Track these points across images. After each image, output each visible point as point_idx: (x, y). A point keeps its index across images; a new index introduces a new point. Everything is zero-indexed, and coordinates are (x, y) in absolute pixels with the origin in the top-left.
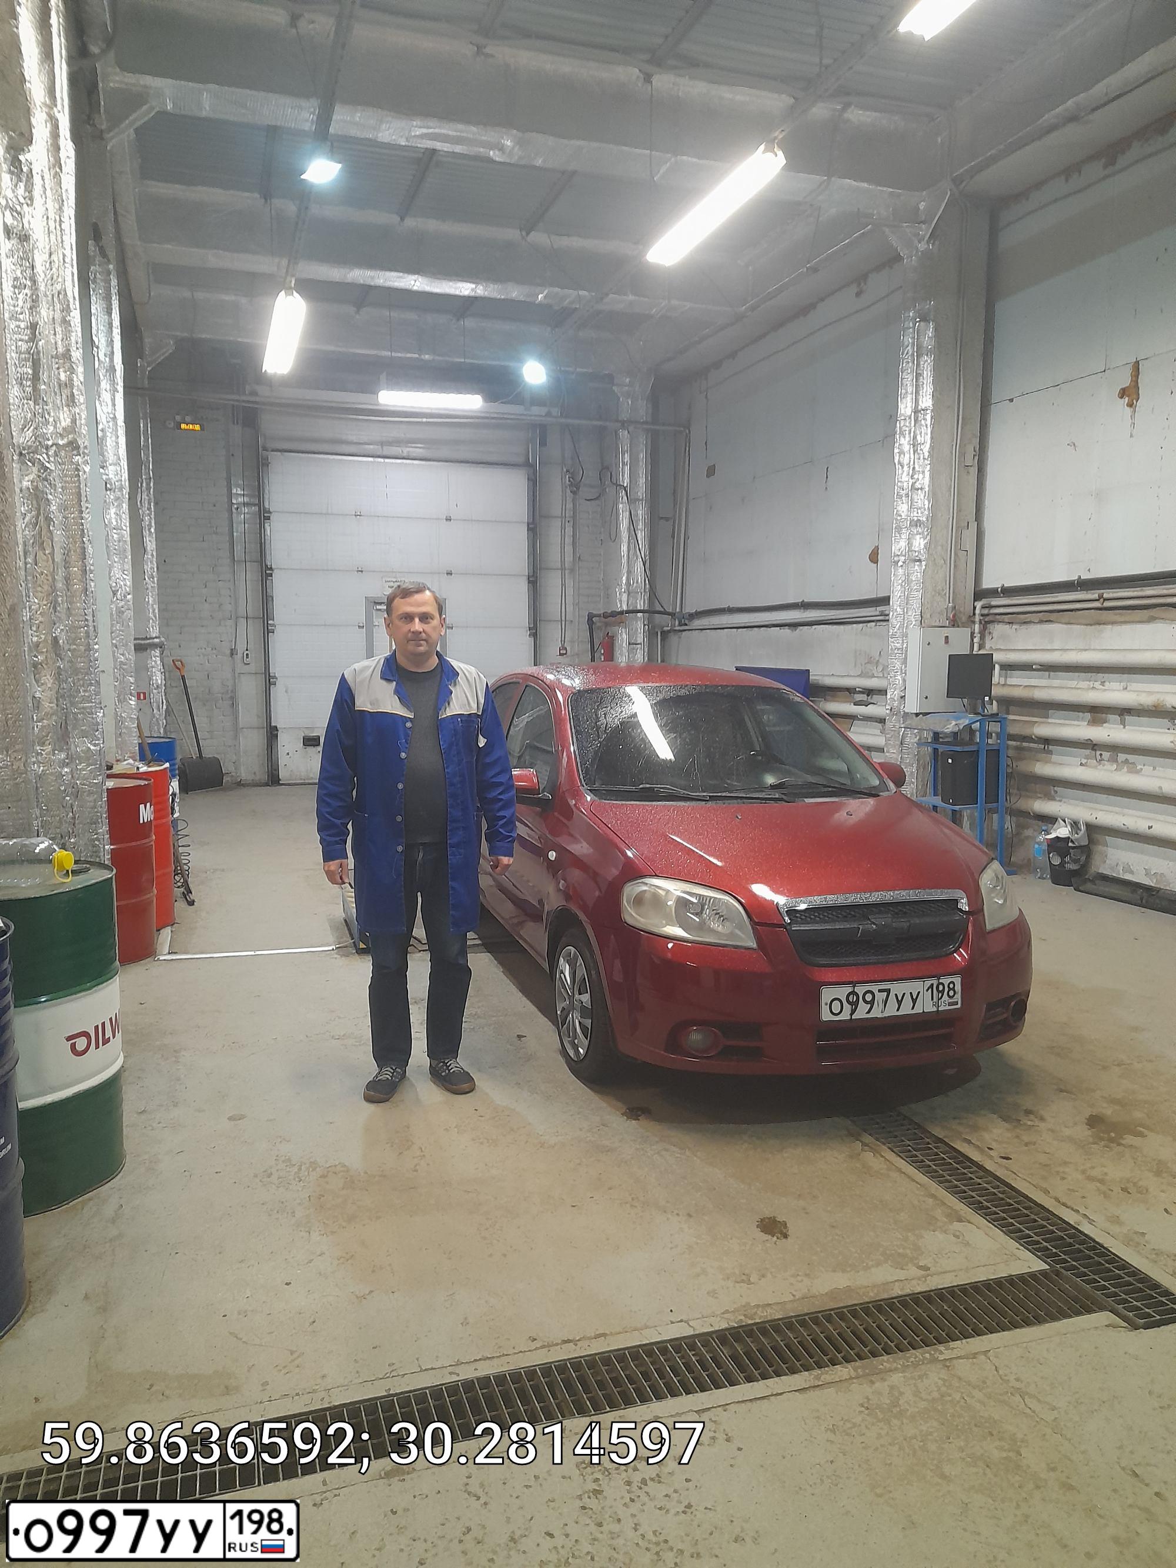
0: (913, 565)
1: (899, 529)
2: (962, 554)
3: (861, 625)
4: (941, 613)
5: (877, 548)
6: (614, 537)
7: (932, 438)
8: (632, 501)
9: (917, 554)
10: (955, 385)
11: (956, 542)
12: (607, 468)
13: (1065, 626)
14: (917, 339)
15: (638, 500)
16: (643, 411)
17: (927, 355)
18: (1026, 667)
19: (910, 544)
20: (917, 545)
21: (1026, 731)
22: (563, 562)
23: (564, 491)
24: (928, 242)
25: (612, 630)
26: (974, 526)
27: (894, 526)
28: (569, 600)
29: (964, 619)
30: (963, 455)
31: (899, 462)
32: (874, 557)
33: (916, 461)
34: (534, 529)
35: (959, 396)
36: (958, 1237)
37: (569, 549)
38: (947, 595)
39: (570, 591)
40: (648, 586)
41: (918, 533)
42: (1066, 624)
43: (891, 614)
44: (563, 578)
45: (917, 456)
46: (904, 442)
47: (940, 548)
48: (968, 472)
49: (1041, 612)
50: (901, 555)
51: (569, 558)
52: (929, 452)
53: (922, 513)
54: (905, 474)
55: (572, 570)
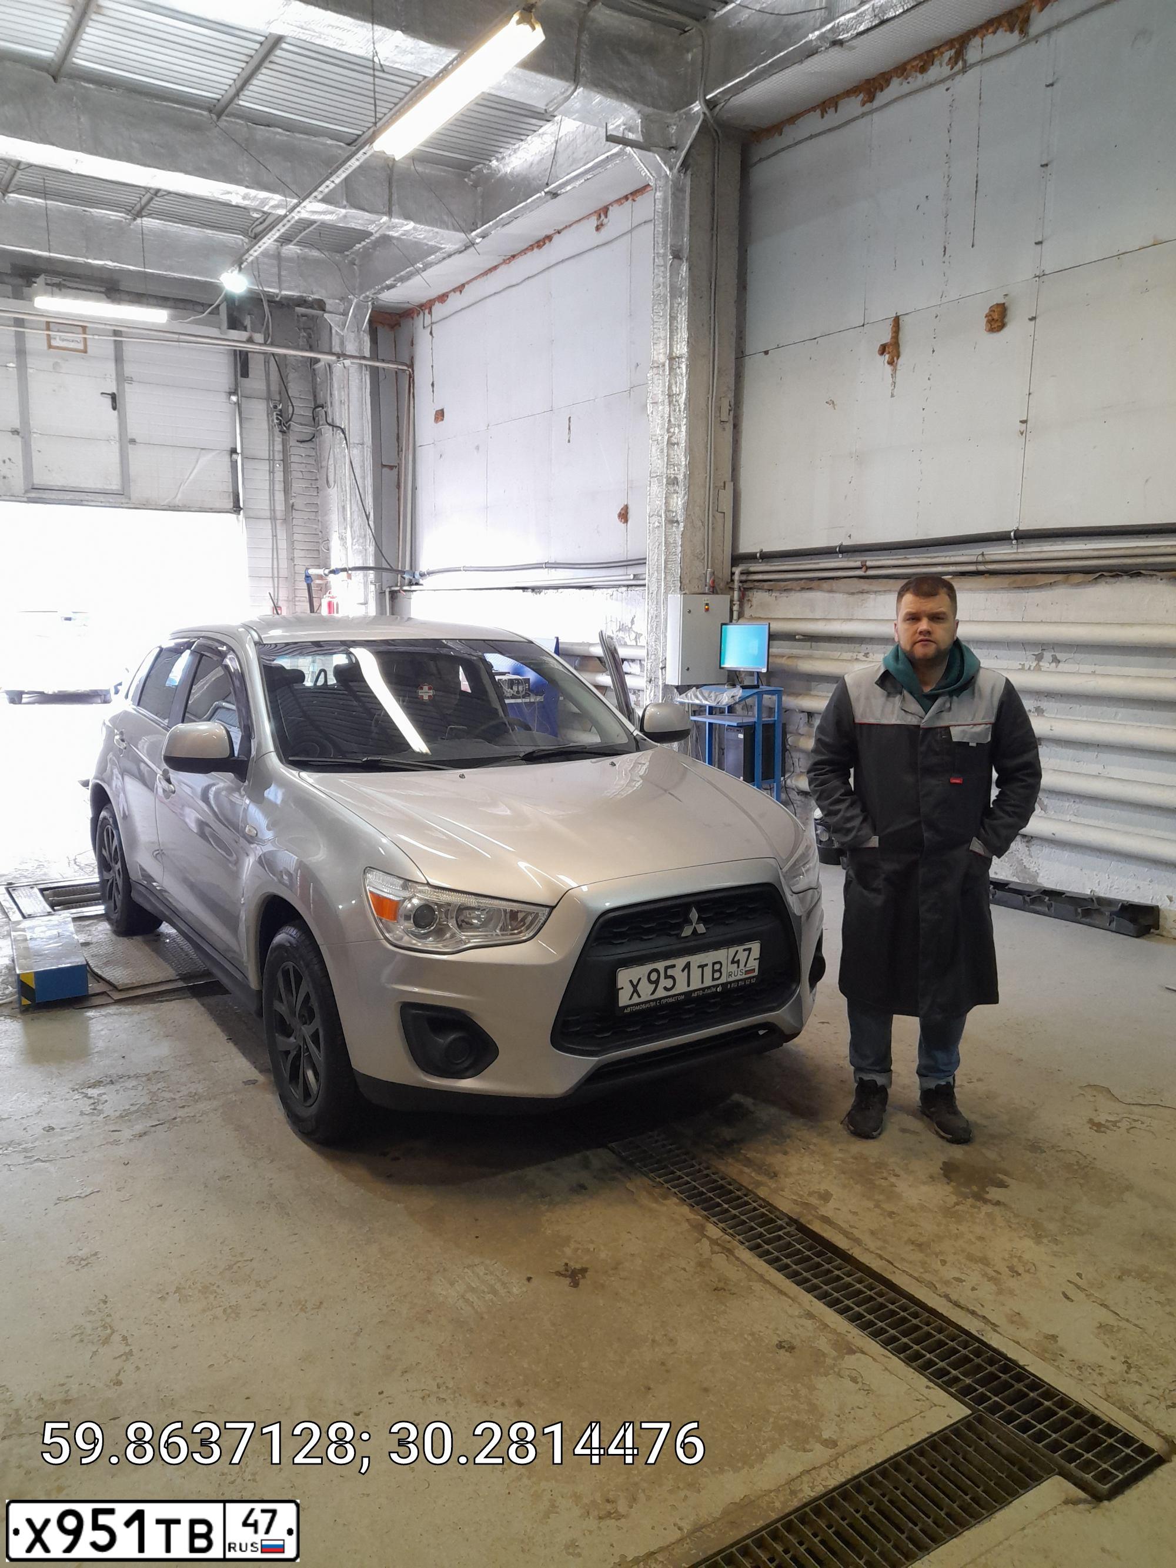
0: (670, 525)
1: (655, 487)
2: (719, 516)
3: (611, 589)
4: (699, 579)
5: (626, 509)
6: (332, 484)
7: (689, 390)
8: (351, 445)
9: (674, 514)
10: (710, 331)
11: (713, 503)
12: (321, 406)
13: (827, 595)
14: (671, 278)
15: (359, 444)
17: (681, 298)
18: (790, 637)
19: (667, 504)
20: (675, 505)
21: (789, 704)
22: (273, 510)
23: (271, 430)
24: (679, 172)
26: (730, 486)
29: (722, 585)
30: (719, 409)
31: (653, 414)
32: (624, 515)
33: (672, 413)
35: (714, 342)
36: (854, 1380)
37: (280, 496)
38: (706, 559)
39: (283, 544)
40: (372, 541)
41: (676, 492)
42: (831, 591)
43: (648, 578)
45: (672, 408)
46: (657, 391)
47: (697, 508)
48: (724, 429)
49: (801, 579)
50: (658, 515)
51: (280, 507)
52: (685, 404)
53: (679, 470)
54: (660, 426)
55: (285, 521)
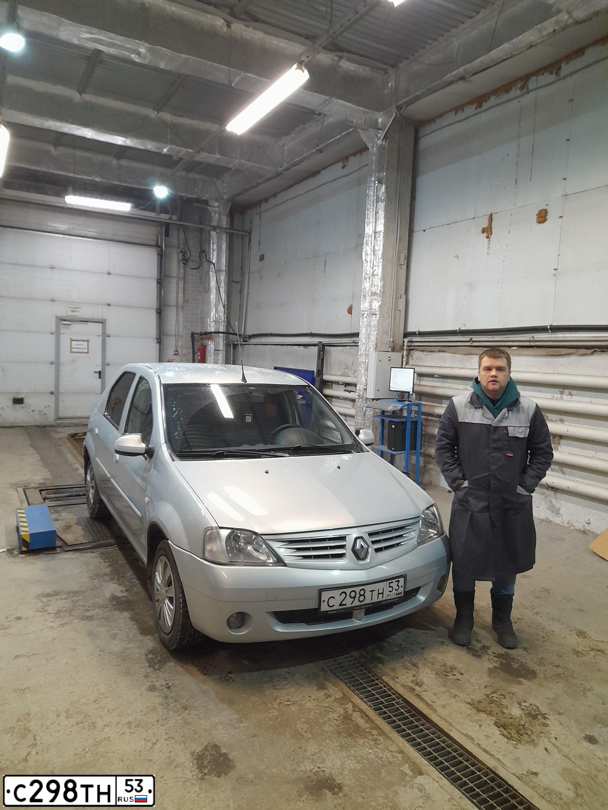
0: (372, 316)
1: (365, 296)
2: (398, 312)
3: (342, 348)
4: (386, 344)
5: (352, 306)
6: (207, 290)
7: (383, 248)
8: (218, 272)
9: (374, 311)
10: (395, 220)
11: (395, 305)
12: (204, 252)
13: (452, 355)
14: (376, 193)
15: (221, 271)
16: (225, 222)
17: (381, 202)
18: (431, 376)
19: (371, 305)
20: (374, 306)
21: (431, 411)
22: (177, 302)
23: (178, 262)
24: (383, 140)
25: (205, 342)
26: (404, 297)
27: (362, 295)
28: (181, 324)
29: (398, 347)
30: (399, 258)
31: (365, 260)
32: (350, 311)
33: (375, 260)
34: (161, 282)
35: (398, 226)
36: (421, 791)
37: (181, 295)
38: (390, 334)
39: (181, 319)
40: (226, 319)
41: (375, 299)
42: (453, 353)
43: (360, 343)
44: (177, 311)
45: (375, 257)
46: (367, 249)
47: (386, 308)
48: (401, 268)
49: (439, 346)
50: (366, 311)
51: (181, 300)
52: (382, 255)
53: (377, 288)
54: (368, 266)
55: (183, 307)
